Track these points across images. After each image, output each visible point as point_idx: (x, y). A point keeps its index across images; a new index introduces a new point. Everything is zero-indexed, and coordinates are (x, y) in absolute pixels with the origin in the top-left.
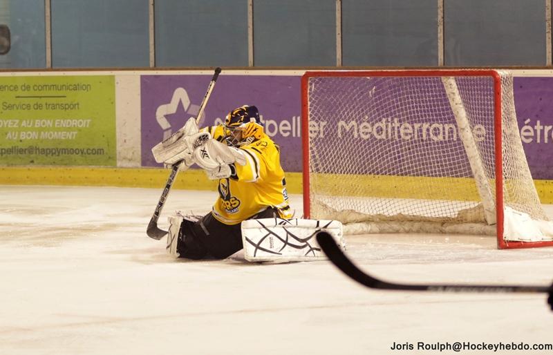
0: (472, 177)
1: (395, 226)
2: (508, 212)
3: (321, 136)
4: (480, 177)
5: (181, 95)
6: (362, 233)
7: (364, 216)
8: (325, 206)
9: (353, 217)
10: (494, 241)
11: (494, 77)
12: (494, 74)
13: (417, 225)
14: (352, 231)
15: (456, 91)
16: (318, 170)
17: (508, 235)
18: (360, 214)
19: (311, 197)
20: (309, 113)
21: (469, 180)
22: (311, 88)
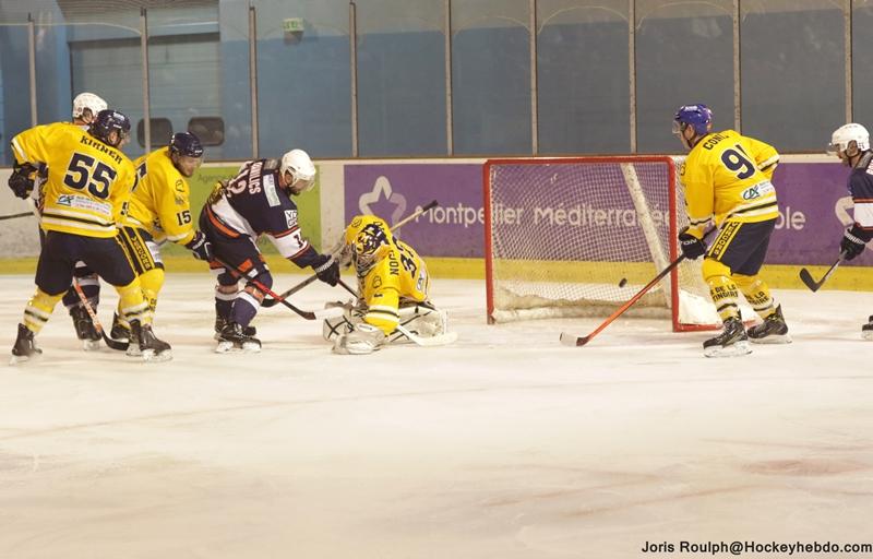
0: (652, 261)
1: (579, 311)
2: (683, 295)
3: (518, 222)
4: (660, 261)
5: (383, 184)
6: (546, 318)
7: (546, 301)
8: (508, 292)
9: (536, 302)
10: (669, 324)
11: (668, 162)
12: (668, 160)
13: (599, 310)
14: (535, 316)
15: (635, 177)
16: (500, 256)
17: (683, 318)
18: (542, 298)
19: (494, 283)
20: (491, 200)
21: (649, 264)
22: (493, 175)
